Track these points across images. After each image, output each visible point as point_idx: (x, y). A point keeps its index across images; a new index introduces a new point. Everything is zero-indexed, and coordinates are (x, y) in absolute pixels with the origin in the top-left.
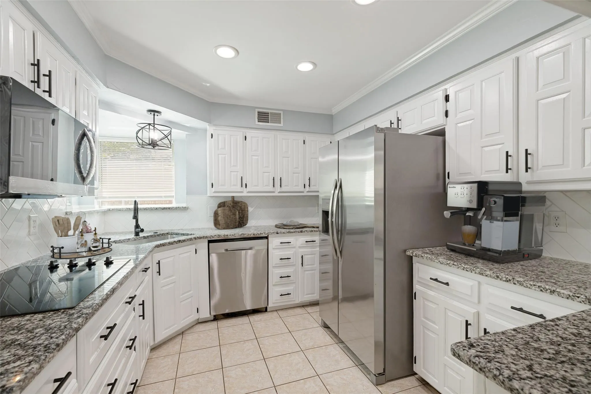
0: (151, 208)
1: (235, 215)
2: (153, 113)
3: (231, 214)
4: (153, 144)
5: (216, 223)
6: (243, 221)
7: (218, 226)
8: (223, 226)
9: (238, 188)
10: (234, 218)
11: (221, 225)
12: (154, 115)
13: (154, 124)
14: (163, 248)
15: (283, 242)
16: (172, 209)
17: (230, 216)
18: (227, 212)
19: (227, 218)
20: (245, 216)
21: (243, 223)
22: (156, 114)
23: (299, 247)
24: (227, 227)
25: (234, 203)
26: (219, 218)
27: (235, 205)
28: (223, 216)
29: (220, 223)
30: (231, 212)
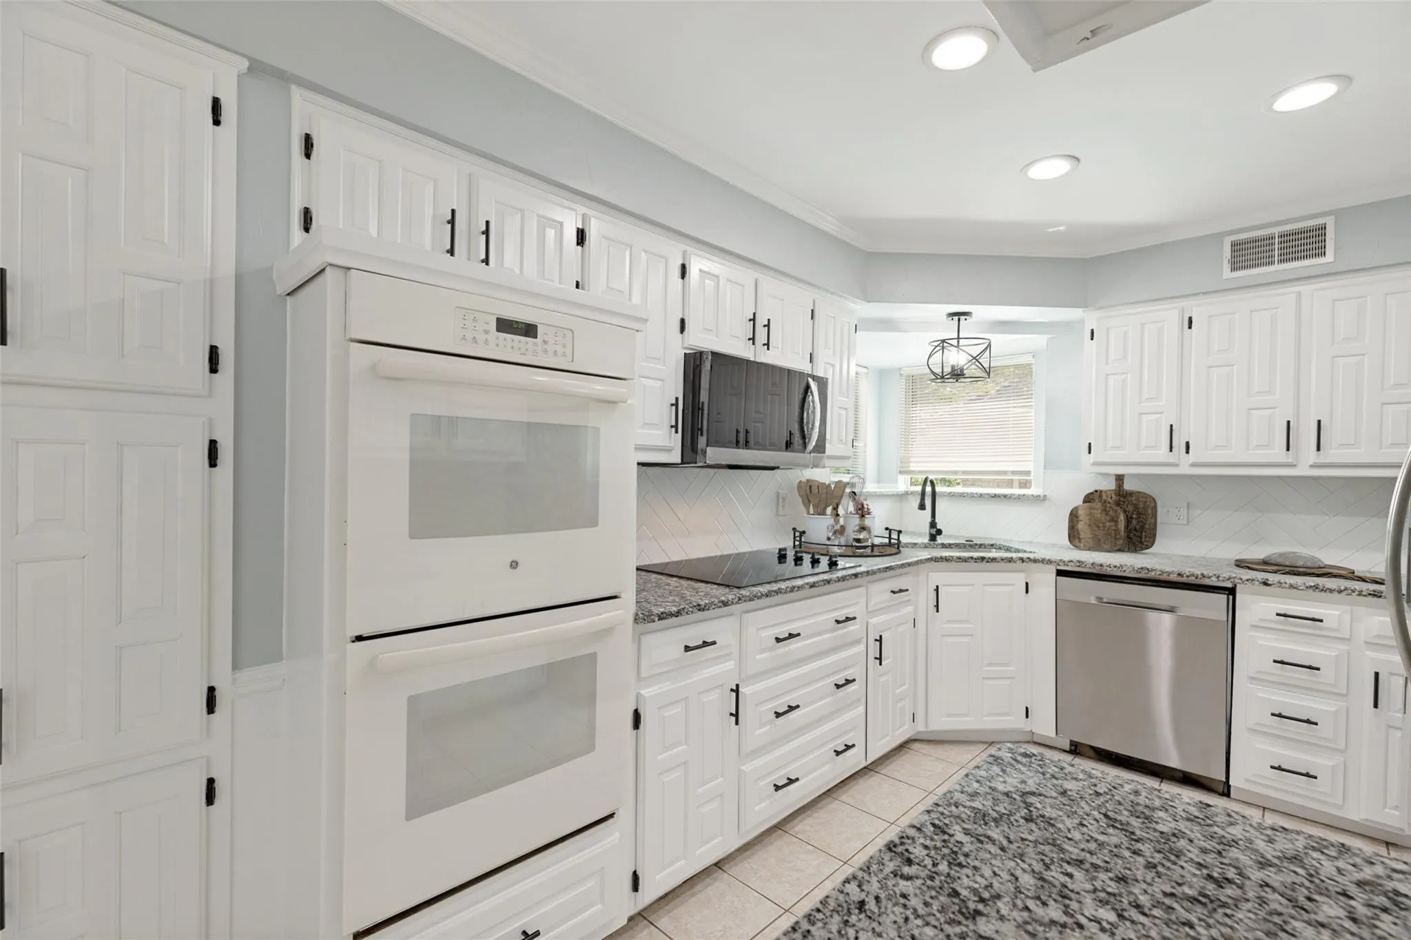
0: (972, 493)
1: (1116, 522)
2: (956, 318)
3: (1108, 518)
4: (957, 374)
5: (1074, 535)
6: (1141, 537)
7: (1076, 542)
8: (1088, 544)
9: (1162, 453)
10: (1114, 528)
11: (1083, 541)
12: (959, 320)
13: (958, 338)
14: (945, 564)
15: (1289, 613)
16: (1010, 498)
17: (1104, 523)
18: (1098, 514)
19: (1098, 527)
20: (1147, 526)
21: (1141, 542)
22: (962, 318)
23: (1367, 643)
24: (1097, 546)
25: (1119, 495)
26: (1081, 526)
27: (1122, 499)
28: (1088, 522)
29: (1081, 537)
30: (1107, 514)
